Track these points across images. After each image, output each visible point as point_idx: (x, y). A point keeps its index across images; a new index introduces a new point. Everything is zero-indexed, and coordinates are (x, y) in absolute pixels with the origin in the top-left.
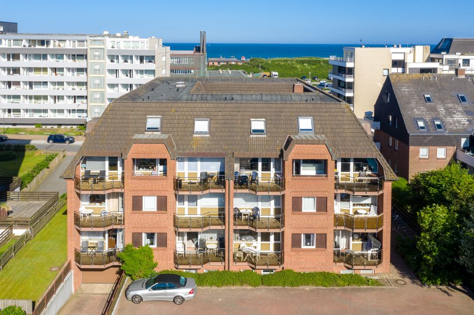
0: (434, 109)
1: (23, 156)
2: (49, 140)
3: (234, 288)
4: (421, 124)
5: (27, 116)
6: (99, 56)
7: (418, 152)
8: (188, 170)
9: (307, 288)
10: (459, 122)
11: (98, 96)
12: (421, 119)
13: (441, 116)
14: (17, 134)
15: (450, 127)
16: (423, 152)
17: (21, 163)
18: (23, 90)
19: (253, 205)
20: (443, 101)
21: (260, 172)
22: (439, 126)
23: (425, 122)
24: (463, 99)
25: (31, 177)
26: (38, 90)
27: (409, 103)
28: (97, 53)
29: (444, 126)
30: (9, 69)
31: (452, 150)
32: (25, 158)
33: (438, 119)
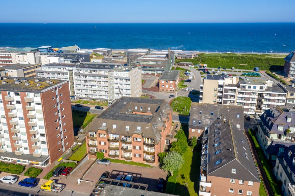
0: (201, 117)
1: (86, 115)
2: (95, 108)
3: (119, 163)
4: (194, 122)
5: (91, 97)
6: (112, 78)
7: (192, 130)
8: (112, 137)
9: (135, 166)
10: (207, 122)
11: (112, 92)
12: (195, 120)
13: (202, 119)
14: (87, 104)
15: (203, 123)
16: (193, 130)
17: (85, 119)
18: (89, 88)
19: (127, 146)
20: (205, 114)
21: (128, 138)
22: (200, 123)
23: (196, 122)
24: (212, 114)
25: (86, 125)
26: (93, 88)
27: (194, 114)
28: (111, 77)
29: (201, 123)
30: (84, 81)
31: (203, 130)
32: (87, 116)
33: (200, 120)
